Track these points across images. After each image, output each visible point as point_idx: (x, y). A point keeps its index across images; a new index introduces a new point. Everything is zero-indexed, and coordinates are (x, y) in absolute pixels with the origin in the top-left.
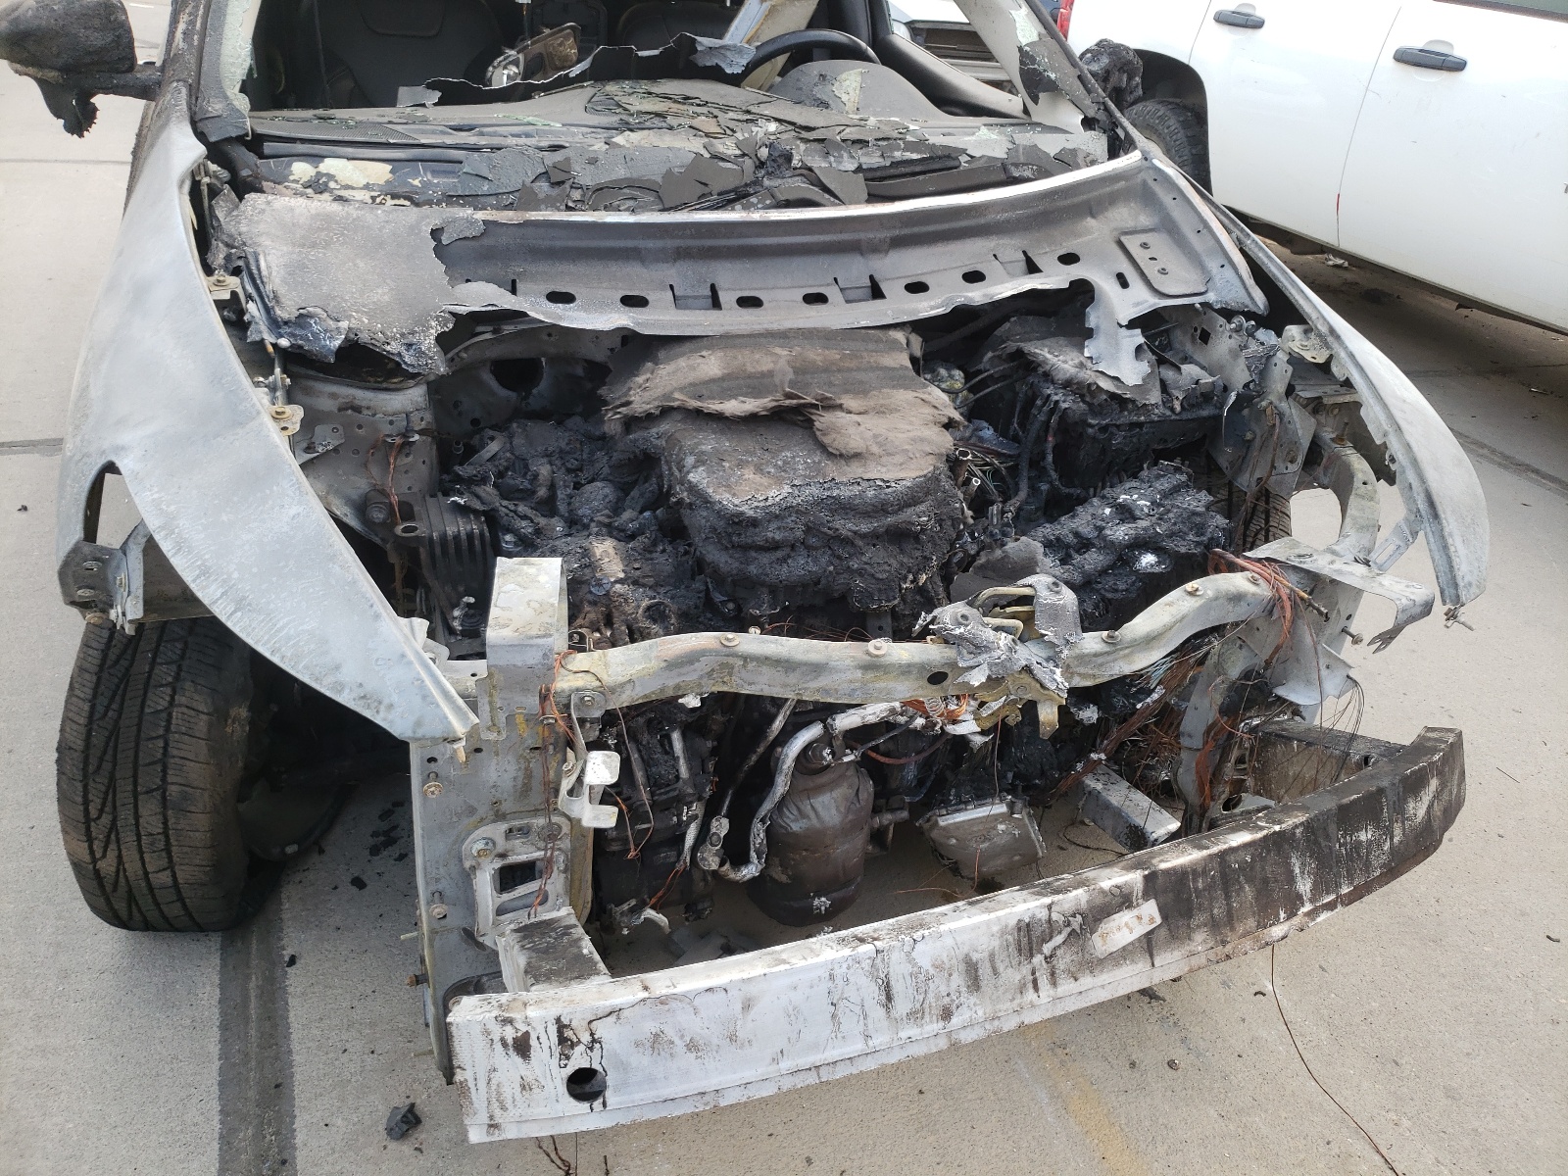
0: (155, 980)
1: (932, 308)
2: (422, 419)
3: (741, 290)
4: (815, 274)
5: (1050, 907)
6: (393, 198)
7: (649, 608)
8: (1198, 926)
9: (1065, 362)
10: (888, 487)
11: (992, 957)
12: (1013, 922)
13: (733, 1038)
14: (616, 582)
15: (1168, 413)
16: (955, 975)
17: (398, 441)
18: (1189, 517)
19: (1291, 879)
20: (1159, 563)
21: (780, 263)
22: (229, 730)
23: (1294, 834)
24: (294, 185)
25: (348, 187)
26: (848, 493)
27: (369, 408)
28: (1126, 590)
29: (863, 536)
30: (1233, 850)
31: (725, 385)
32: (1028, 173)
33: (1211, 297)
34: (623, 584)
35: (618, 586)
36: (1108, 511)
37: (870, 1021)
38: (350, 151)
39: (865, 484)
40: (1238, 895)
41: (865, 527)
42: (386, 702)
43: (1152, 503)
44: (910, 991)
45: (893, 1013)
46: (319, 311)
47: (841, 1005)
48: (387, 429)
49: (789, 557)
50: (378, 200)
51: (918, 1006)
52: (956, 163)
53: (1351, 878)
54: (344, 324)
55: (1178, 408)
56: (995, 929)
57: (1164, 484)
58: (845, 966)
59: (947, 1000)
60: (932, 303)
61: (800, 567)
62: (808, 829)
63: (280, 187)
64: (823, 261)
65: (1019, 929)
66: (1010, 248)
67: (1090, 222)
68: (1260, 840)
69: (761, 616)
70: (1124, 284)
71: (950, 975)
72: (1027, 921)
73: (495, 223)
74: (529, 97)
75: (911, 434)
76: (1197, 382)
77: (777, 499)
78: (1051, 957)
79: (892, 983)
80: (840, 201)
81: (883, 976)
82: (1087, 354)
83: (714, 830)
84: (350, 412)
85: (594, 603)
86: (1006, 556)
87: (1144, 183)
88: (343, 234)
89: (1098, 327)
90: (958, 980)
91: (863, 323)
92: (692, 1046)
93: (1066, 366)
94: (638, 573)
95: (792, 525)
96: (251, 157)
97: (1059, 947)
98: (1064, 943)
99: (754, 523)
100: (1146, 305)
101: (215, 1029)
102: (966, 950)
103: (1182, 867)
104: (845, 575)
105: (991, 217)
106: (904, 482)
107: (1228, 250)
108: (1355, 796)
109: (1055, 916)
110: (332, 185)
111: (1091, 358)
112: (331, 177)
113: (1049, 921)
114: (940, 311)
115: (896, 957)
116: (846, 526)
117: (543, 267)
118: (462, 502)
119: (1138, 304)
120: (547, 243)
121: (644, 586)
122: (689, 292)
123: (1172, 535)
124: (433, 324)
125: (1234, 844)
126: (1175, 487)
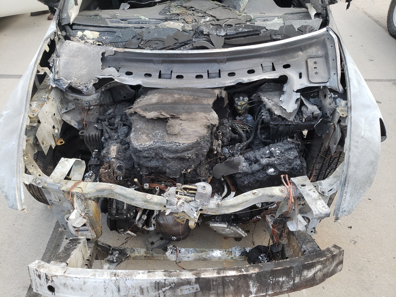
0: (47, 214)
1: (230, 83)
2: (96, 102)
3: (179, 73)
4: (202, 69)
5: (165, 280)
6: (98, 42)
7: (118, 166)
8: (212, 294)
9: (270, 102)
10: (179, 146)
11: (147, 288)
12: (154, 281)
13: (81, 289)
14: (113, 158)
15: (300, 122)
16: (137, 290)
17: (88, 108)
18: (287, 160)
19: (248, 287)
20: (274, 172)
21: (192, 65)
22: (48, 171)
23: (252, 276)
24: (77, 38)
25: (89, 39)
26: (168, 146)
27: (80, 100)
28: (263, 178)
29: (171, 158)
30: (227, 277)
31: (154, 106)
32: (279, 37)
33: (328, 84)
34: (114, 159)
35: (113, 159)
36: (268, 152)
37: (114, 294)
38: (92, 28)
39: (174, 144)
40: (228, 288)
41: (171, 156)
42: (9, 198)
43: (281, 152)
44: (125, 290)
45: (120, 294)
46: (63, 78)
47: (107, 289)
48: (86, 105)
49: (151, 160)
50: (94, 43)
51: (127, 294)
52: (259, 32)
53: (273, 289)
54: (69, 81)
55: (304, 121)
56: (149, 282)
57: (287, 147)
58: (108, 280)
59: (134, 295)
60: (231, 81)
61: (154, 164)
62: (164, 223)
63: (74, 38)
64: (205, 65)
65: (156, 283)
66: (267, 62)
67: (300, 53)
68: (238, 275)
69: (142, 174)
70: (300, 77)
71: (136, 289)
72: (158, 282)
73: (117, 51)
74: (154, 5)
75: (194, 129)
76: (313, 114)
77: (147, 146)
78: (164, 292)
79: (120, 287)
80: (214, 47)
81: (118, 285)
82: (281, 100)
83: (142, 218)
84: (76, 100)
85: (107, 163)
86: (233, 161)
87: (324, 40)
88: (82, 53)
89: (286, 91)
90: (138, 291)
91: (208, 87)
92: (72, 288)
93: (270, 104)
94: (119, 156)
95: (151, 153)
96: (70, 29)
97: (167, 290)
98: (169, 289)
99: (140, 151)
100: (304, 85)
101: (53, 229)
102: (140, 285)
103: (209, 278)
104: (165, 167)
105: (262, 52)
106: (185, 145)
107: (338, 68)
108: (280, 268)
109: (166, 282)
110: (85, 38)
111: (281, 101)
112: (85, 36)
113: (165, 283)
114: (232, 84)
115: (121, 282)
116: (166, 155)
117: (128, 64)
118: (97, 126)
119: (301, 85)
120: (129, 58)
121: (120, 160)
122: (165, 73)
123: (280, 164)
124: (93, 81)
125: (228, 275)
126: (289, 148)
